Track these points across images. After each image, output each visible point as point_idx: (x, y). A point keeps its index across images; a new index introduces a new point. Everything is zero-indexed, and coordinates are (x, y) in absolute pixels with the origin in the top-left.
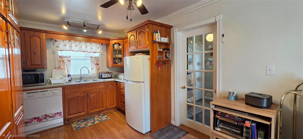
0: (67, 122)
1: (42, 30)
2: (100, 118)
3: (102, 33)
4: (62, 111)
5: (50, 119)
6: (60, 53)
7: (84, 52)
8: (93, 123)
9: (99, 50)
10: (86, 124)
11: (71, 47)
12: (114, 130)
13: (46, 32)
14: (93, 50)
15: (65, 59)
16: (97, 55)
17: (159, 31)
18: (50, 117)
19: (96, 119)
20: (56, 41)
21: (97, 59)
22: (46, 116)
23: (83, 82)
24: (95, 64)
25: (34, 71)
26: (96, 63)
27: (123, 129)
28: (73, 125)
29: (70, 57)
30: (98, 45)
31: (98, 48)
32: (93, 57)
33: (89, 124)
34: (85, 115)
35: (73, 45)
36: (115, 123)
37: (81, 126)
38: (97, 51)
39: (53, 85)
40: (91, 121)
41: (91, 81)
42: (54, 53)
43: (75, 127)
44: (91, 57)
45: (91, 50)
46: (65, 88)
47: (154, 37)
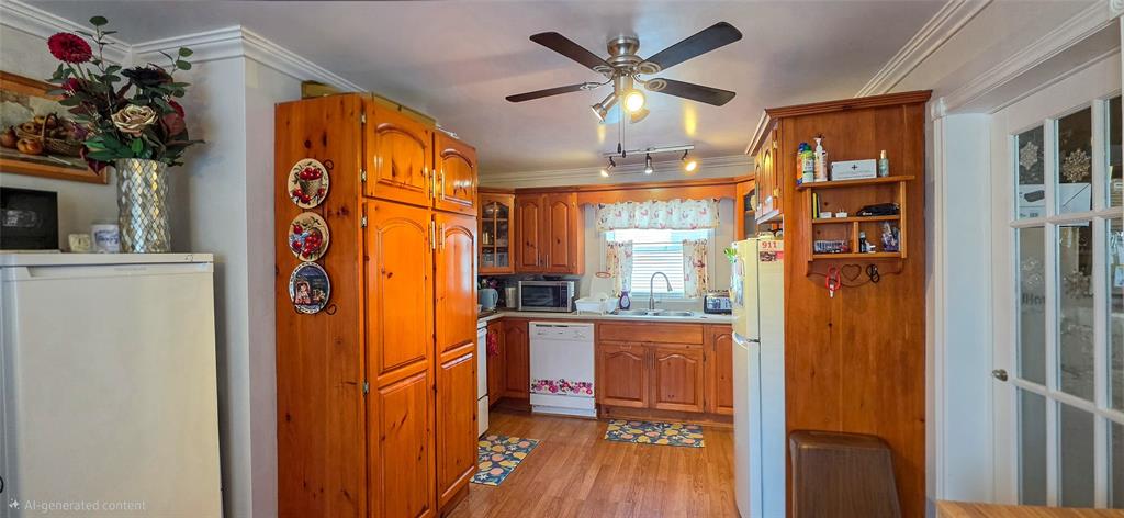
0: (605, 413)
1: (570, 187)
2: (680, 433)
3: (696, 168)
4: (593, 382)
5: (569, 392)
6: (610, 237)
7: (663, 228)
8: (654, 440)
9: (707, 219)
10: (636, 436)
11: (632, 217)
12: (683, 480)
13: (577, 190)
14: (689, 220)
15: (619, 249)
16: (702, 234)
17: (818, 140)
18: (572, 389)
19: (669, 432)
20: (601, 207)
21: (701, 247)
22: (564, 384)
23: (650, 316)
24: (694, 265)
25: (558, 279)
26: (696, 262)
27: (707, 491)
28: (611, 427)
29: (631, 244)
30: (704, 204)
31: (705, 213)
32: (691, 243)
33: (642, 439)
34: (642, 409)
35: (637, 213)
36: (706, 465)
37: (624, 436)
38: (701, 223)
39: (578, 316)
40: (653, 434)
41: (673, 317)
42: (598, 235)
43: (610, 433)
44: (685, 242)
45: (683, 221)
46: (601, 326)
47: (798, 167)
